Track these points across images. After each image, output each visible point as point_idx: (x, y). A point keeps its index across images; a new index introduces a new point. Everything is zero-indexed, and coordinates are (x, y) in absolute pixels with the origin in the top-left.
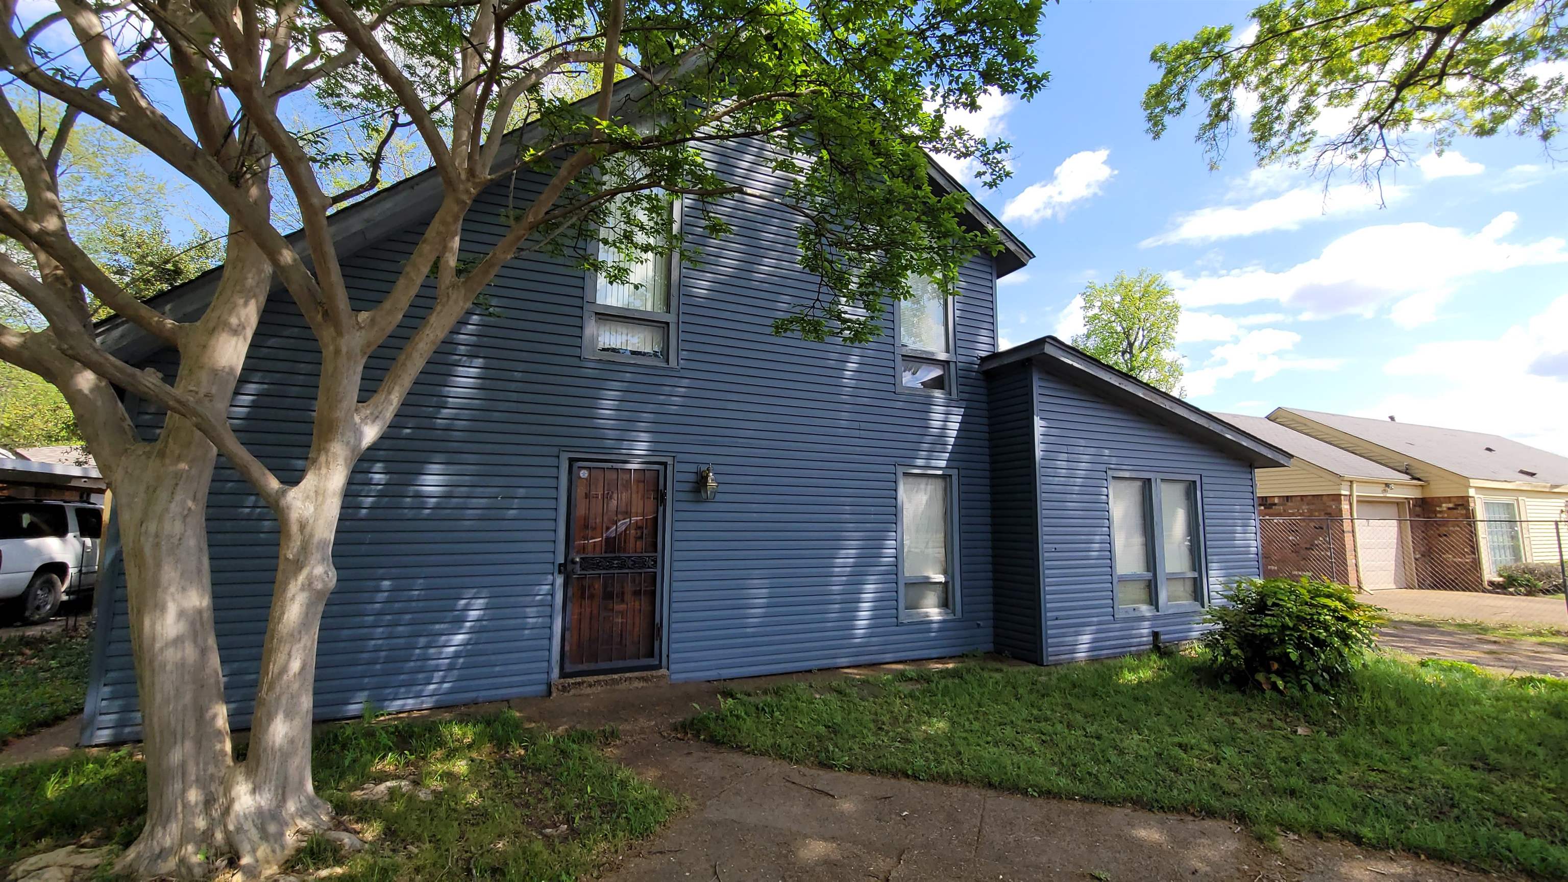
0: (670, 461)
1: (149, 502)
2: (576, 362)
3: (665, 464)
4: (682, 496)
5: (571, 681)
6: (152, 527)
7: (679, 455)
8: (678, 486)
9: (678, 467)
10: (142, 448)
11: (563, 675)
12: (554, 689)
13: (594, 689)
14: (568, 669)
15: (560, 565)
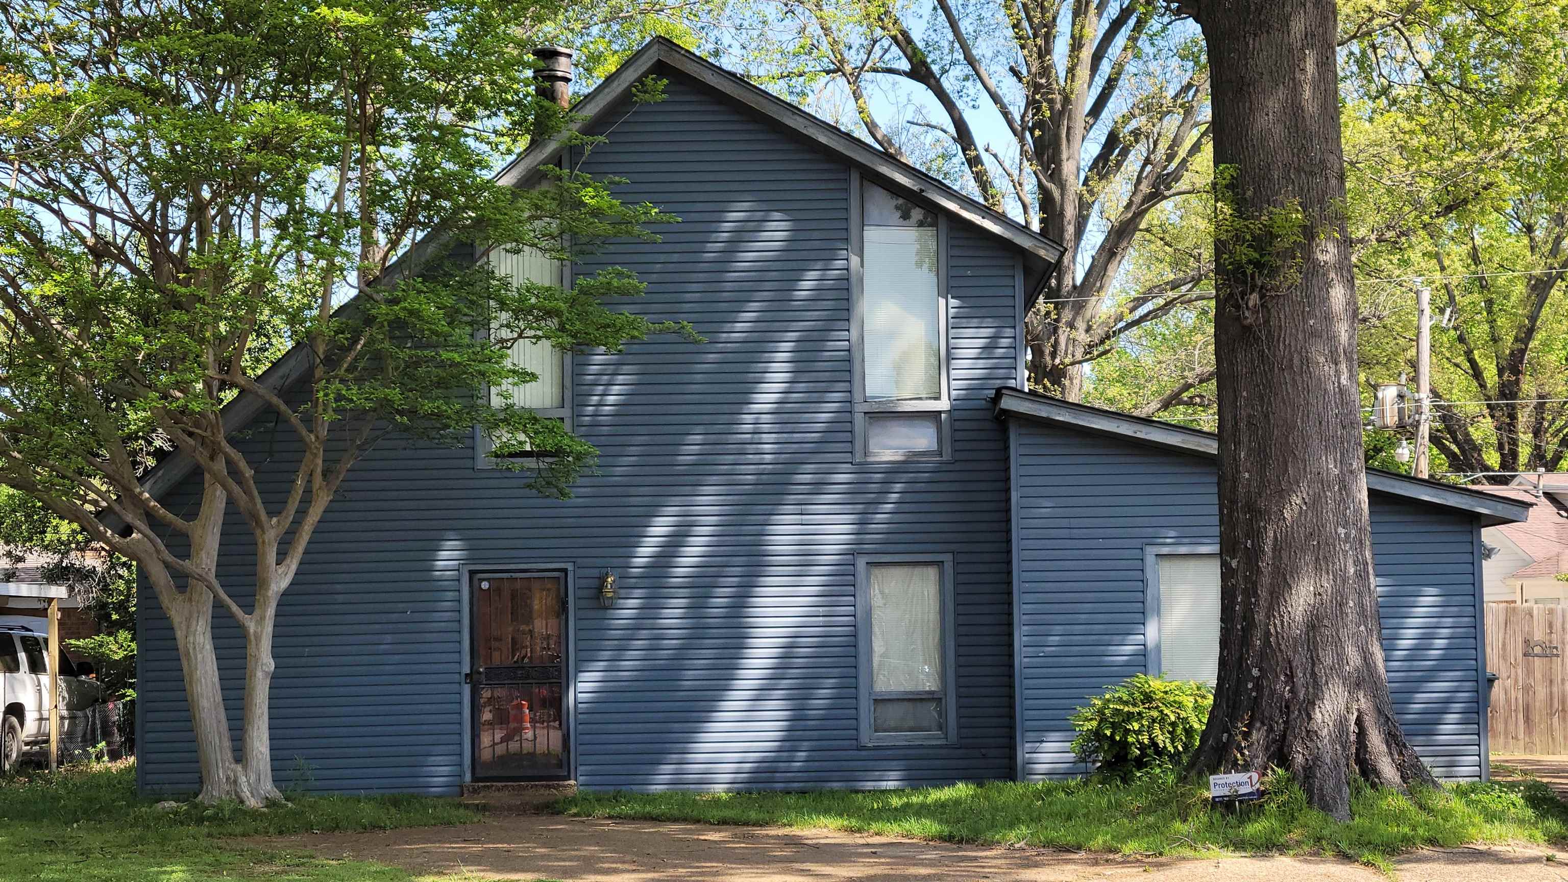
0: (570, 567)
1: (188, 627)
2: (469, 473)
3: (565, 571)
4: (584, 603)
5: (481, 784)
6: (191, 639)
7: (579, 560)
8: (580, 593)
9: (581, 573)
10: (180, 598)
11: (475, 779)
12: (465, 791)
13: (501, 794)
14: (480, 773)
15: (467, 675)
